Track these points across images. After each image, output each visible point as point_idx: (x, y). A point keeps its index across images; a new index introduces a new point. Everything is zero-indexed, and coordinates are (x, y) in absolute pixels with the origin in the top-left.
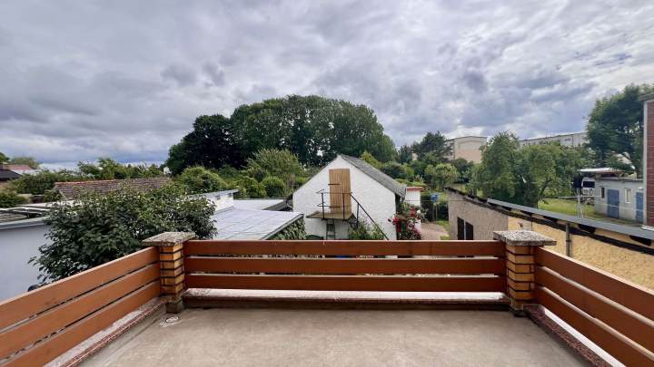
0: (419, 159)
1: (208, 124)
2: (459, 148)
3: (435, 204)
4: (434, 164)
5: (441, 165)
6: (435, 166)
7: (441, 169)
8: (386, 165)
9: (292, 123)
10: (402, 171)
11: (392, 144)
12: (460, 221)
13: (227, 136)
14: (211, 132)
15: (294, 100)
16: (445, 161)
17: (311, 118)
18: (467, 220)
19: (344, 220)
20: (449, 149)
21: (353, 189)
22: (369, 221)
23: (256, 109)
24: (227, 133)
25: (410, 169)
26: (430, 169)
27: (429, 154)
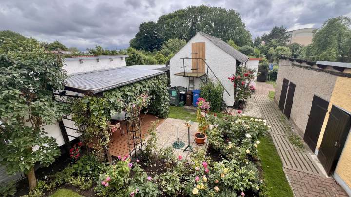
0: (266, 44)
1: (147, 27)
2: (295, 36)
3: (269, 71)
4: (275, 47)
5: (280, 47)
6: (275, 48)
7: (279, 50)
8: (242, 48)
9: (190, 25)
10: (252, 51)
11: (249, 36)
12: (285, 81)
13: (156, 34)
14: (148, 32)
15: (192, 10)
16: (284, 44)
17: (201, 20)
18: (291, 80)
19: (197, 77)
20: (288, 37)
21: (207, 57)
22: (215, 78)
23: (170, 16)
24: (156, 32)
25: (258, 50)
26: (272, 51)
27: (273, 41)
